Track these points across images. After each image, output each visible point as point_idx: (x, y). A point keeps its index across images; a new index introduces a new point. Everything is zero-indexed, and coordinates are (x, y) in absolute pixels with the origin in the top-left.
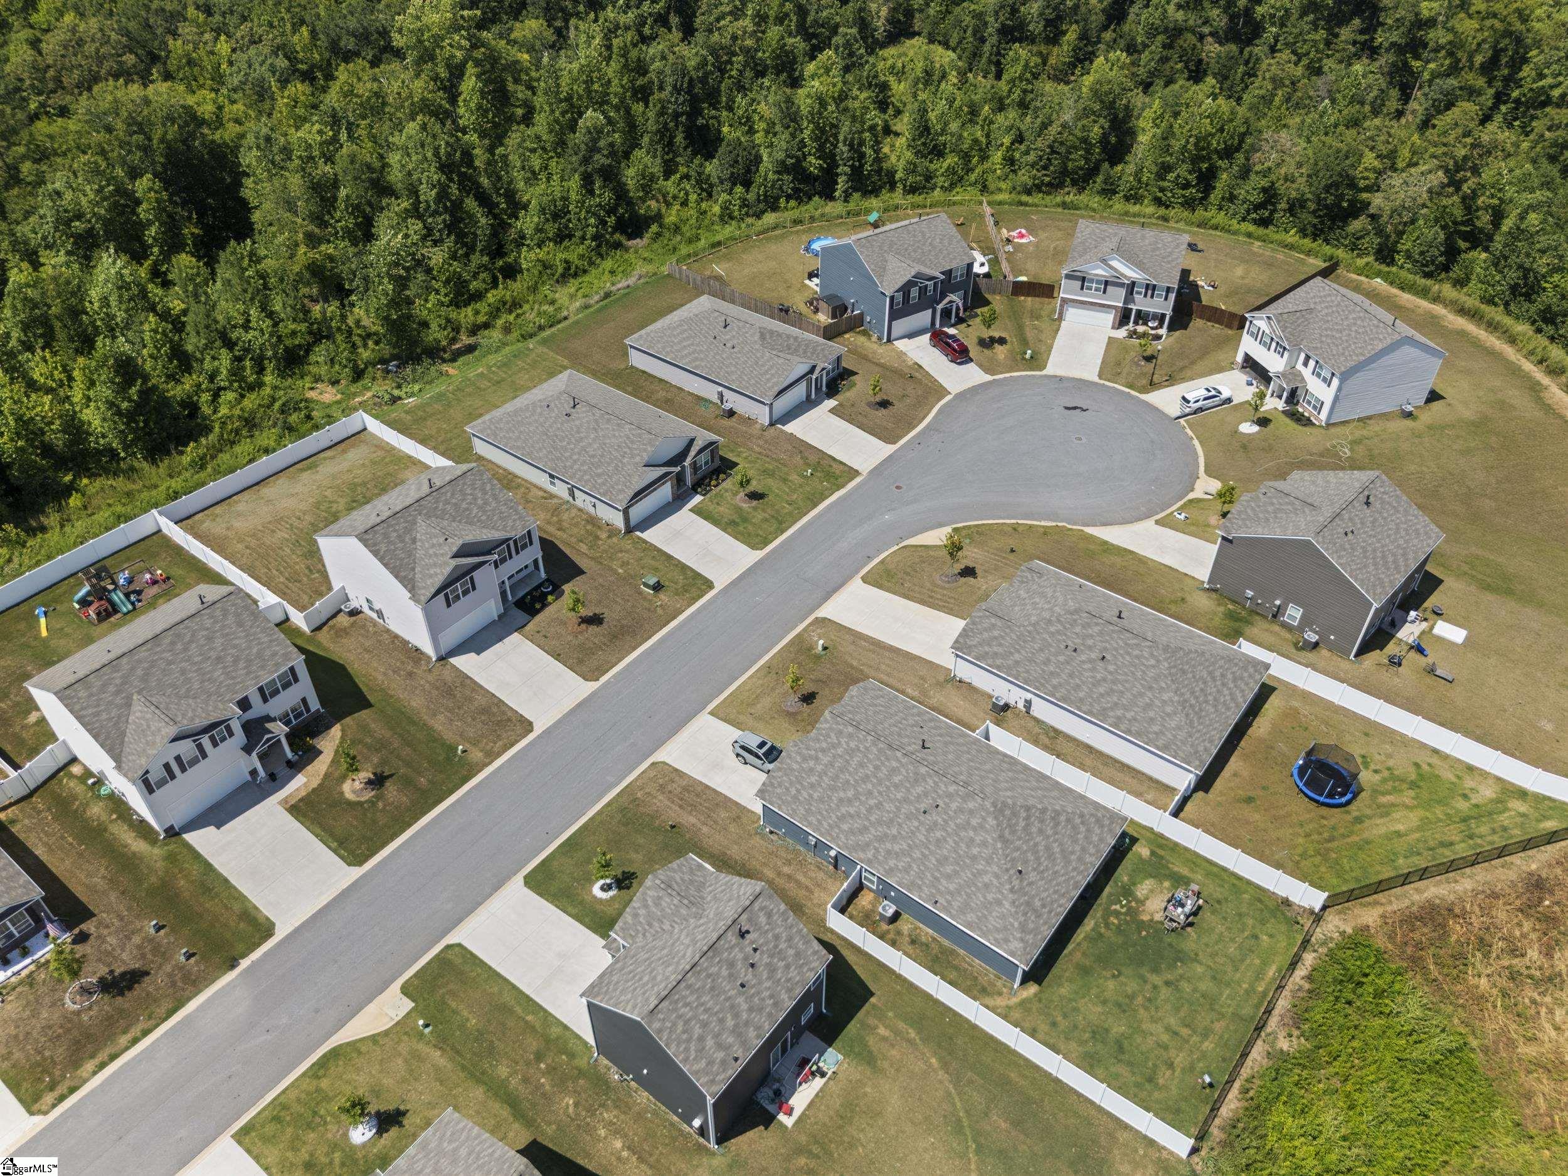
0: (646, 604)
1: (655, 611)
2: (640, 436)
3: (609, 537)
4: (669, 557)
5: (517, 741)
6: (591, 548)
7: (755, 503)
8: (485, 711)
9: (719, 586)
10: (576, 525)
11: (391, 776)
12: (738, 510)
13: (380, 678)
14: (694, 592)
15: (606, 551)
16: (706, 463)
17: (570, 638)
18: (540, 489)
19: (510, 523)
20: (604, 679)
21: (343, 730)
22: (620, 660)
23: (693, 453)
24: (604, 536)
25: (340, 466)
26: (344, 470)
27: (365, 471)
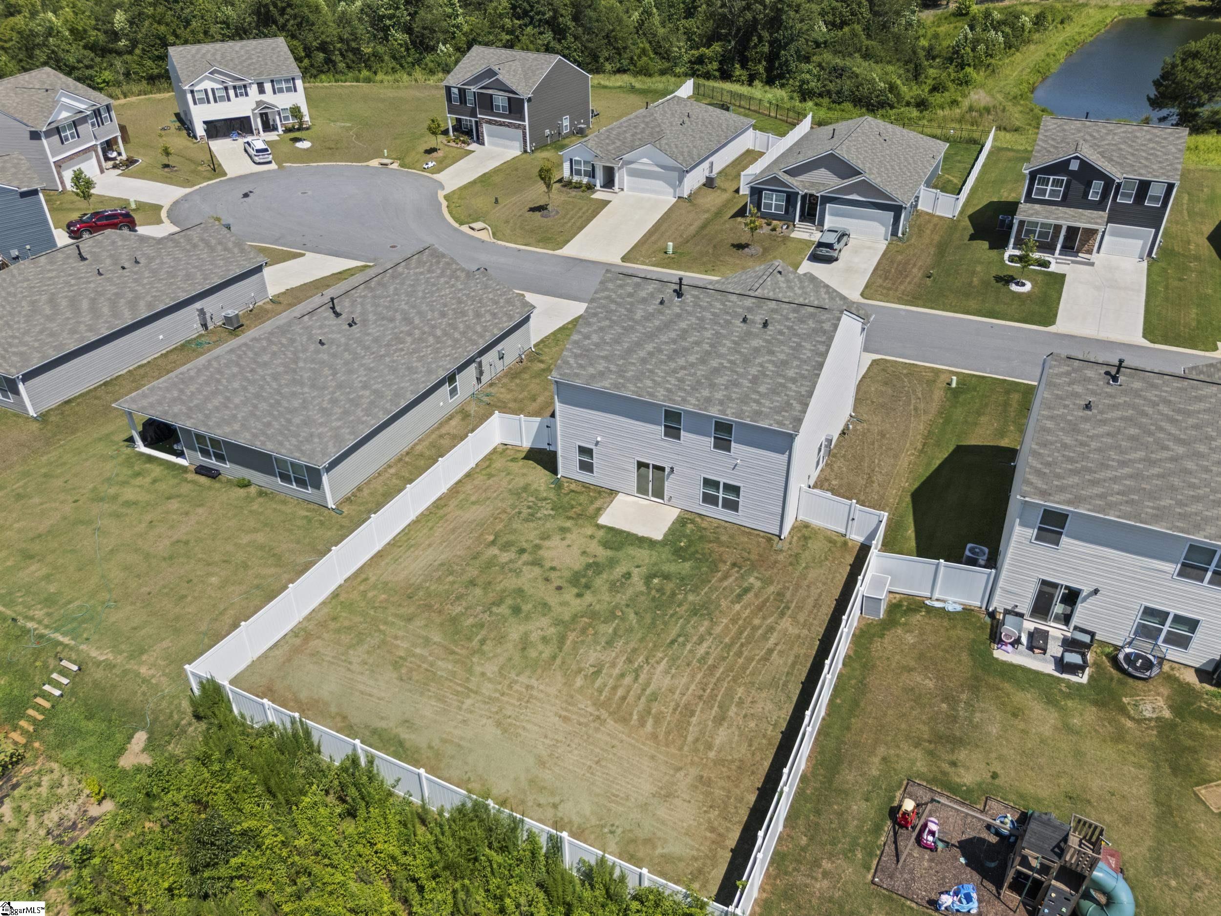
25: (375, 691)
26: (395, 675)
27: (396, 638)
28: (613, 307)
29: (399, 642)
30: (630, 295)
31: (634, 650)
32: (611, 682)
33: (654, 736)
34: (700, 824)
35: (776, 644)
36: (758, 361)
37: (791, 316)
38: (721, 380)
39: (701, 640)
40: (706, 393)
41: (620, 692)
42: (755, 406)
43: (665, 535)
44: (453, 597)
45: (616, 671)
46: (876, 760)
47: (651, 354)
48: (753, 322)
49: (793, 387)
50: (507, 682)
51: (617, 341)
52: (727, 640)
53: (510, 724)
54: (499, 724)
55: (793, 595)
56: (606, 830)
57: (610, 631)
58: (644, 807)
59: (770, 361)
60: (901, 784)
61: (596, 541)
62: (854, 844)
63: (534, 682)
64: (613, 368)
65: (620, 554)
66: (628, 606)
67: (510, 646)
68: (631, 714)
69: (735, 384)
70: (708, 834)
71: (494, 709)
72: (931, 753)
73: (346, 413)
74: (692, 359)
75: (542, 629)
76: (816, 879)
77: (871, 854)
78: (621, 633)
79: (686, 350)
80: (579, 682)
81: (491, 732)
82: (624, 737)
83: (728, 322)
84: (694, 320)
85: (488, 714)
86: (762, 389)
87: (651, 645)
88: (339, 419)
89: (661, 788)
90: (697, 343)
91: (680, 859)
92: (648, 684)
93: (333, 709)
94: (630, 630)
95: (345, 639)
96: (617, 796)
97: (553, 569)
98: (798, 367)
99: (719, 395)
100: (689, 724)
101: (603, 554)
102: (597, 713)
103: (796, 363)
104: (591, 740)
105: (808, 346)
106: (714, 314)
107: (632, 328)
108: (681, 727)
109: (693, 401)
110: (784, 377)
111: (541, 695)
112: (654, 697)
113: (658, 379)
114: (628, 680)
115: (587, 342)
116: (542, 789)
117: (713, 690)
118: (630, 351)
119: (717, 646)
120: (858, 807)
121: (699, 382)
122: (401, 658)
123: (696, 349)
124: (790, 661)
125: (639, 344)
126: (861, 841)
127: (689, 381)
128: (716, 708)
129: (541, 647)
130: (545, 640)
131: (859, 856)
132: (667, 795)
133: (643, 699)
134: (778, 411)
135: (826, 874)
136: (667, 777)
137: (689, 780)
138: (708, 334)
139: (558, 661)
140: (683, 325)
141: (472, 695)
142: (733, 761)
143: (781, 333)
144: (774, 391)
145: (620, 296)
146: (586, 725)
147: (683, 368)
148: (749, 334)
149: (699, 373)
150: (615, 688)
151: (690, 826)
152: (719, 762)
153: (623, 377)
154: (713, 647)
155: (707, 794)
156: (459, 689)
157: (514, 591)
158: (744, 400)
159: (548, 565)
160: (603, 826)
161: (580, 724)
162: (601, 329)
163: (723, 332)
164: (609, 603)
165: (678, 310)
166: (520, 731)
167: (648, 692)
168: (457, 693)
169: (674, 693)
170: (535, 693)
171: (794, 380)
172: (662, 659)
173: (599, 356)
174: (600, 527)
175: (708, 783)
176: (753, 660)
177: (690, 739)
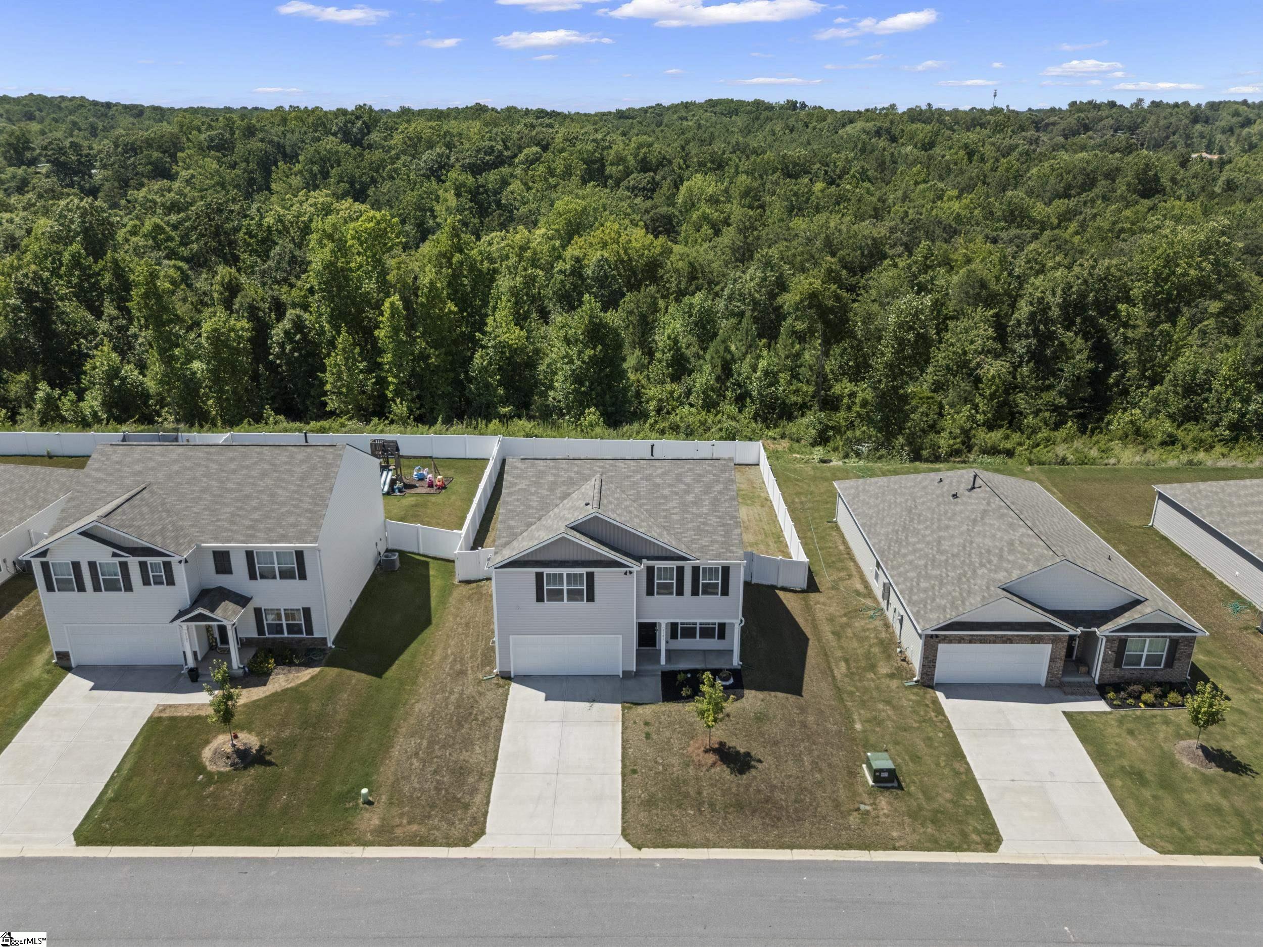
0: (842, 794)
1: (845, 815)
2: (1030, 547)
3: (891, 676)
4: (958, 754)
5: (434, 843)
6: (850, 675)
7: (1213, 770)
8: (460, 772)
9: (1005, 855)
10: (861, 640)
11: (270, 764)
12: (1168, 761)
13: (437, 658)
14: (950, 832)
15: (866, 690)
16: (1153, 660)
17: (675, 760)
19: (705, 542)
20: (648, 853)
21: (315, 678)
22: (707, 844)
23: (1123, 620)
24: (884, 669)
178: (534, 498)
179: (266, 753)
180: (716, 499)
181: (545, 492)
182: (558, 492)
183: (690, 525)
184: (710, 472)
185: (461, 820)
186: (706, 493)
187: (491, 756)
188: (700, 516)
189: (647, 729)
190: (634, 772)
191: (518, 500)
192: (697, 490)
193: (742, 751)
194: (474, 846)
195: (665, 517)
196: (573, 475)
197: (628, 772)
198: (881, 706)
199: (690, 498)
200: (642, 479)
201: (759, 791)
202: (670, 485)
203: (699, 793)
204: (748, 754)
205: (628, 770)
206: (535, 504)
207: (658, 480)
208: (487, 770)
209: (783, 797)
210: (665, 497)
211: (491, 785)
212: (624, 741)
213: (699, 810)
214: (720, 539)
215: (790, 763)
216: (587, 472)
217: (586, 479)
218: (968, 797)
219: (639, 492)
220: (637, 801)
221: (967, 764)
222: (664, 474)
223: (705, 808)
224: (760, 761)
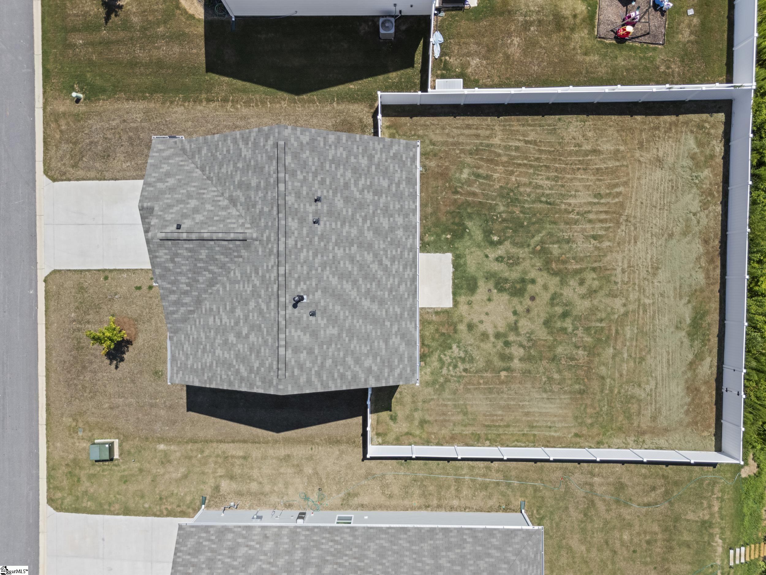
3: (217, 488)
8: (106, 156)
9: (46, 509)
11: (107, 18)
13: (245, 111)
18: (362, 506)
21: (192, 17)
24: (225, 485)
25: (664, 360)
26: (649, 357)
27: (621, 375)
28: (329, 362)
29: (624, 372)
30: (310, 351)
31: (567, 223)
32: (598, 225)
33: (626, 184)
34: (669, 137)
35: (519, 140)
36: (358, 195)
37: (300, 177)
38: (385, 223)
39: (538, 187)
40: (400, 233)
41: (603, 216)
42: (403, 185)
43: (444, 252)
44: (573, 363)
45: (588, 226)
46: (587, 59)
47: (373, 300)
48: (316, 212)
49: (377, 157)
50: (625, 287)
51: (367, 339)
52: (531, 171)
53: (652, 268)
54: (654, 275)
55: (467, 144)
56: (697, 181)
57: (556, 246)
58: (672, 169)
59: (356, 184)
60: (601, 42)
61: (473, 298)
62: (645, 58)
63: (619, 270)
64: (395, 328)
65: (480, 275)
66: (529, 246)
67: (596, 302)
68: (616, 203)
69: (386, 209)
70: (673, 131)
71: (646, 282)
72: (572, 30)
73: (478, 557)
74: (369, 258)
75: (574, 289)
76: (673, 71)
77: (647, 48)
78: (555, 239)
79: (361, 267)
80: (606, 244)
81: (662, 275)
82: (633, 200)
83: (322, 237)
84: (327, 272)
85: (651, 284)
86: (385, 183)
87: (557, 215)
88: (489, 555)
89: (656, 166)
90: (352, 259)
91: (696, 138)
92: (590, 203)
93: (689, 374)
94: (550, 234)
95: (634, 408)
96: (673, 187)
97: (515, 313)
98: (356, 157)
99: (400, 220)
100: (606, 168)
101: (483, 287)
102: (624, 223)
103: (353, 160)
104: (643, 217)
105: (332, 153)
106: (315, 255)
107: (349, 331)
108: (613, 172)
109: (410, 241)
110: (369, 167)
111: (626, 262)
112: (598, 195)
113: (396, 280)
114: (591, 216)
115: (375, 368)
116: (687, 226)
117: (576, 164)
118: (375, 321)
119: (538, 175)
120: (621, 62)
121: (391, 243)
122: (635, 362)
123: (358, 258)
124: (529, 128)
125: (365, 316)
126: (641, 55)
127: (393, 252)
128: (589, 158)
129: (588, 282)
130: (582, 282)
131: (651, 54)
132: (659, 162)
133: (603, 201)
134: (403, 164)
135: (668, 67)
136: (648, 166)
137: (644, 154)
138: (339, 253)
139: (596, 265)
140: (334, 281)
141: (642, 302)
142: (621, 136)
143: (323, 182)
144: (385, 173)
145: (314, 362)
146: (635, 225)
147: (380, 263)
148: (330, 213)
149: (382, 246)
150: (601, 221)
151: (673, 142)
152: (625, 142)
153: (402, 314)
154: (540, 177)
155: (648, 141)
156: (641, 312)
157: (548, 327)
158: (399, 196)
159: (513, 318)
160: (695, 184)
161: (636, 228)
162: (357, 361)
163: (334, 238)
164: (531, 258)
165: (318, 294)
166: (654, 260)
167: (596, 200)
168: (645, 311)
169: (590, 186)
170: (626, 266)
171: (371, 158)
172: (565, 204)
173: (386, 349)
174: (456, 303)
175: (641, 143)
176: (539, 149)
177: (617, 164)
178: (231, 168)
179: (116, 12)
180: (230, 366)
181: (237, 179)
182: (239, 194)
183: (203, 335)
184: (262, 364)
185: (64, 164)
186: (237, 356)
187: (118, 175)
188: (212, 346)
189: (145, 288)
190: (106, 278)
191: (228, 151)
192: (240, 346)
193: (125, 356)
194: (45, 176)
195: (211, 310)
196: (259, 207)
197: (106, 274)
198: (182, 470)
199: (232, 338)
200: (254, 286)
201: (91, 363)
202: (246, 317)
203: (88, 322)
204: (122, 360)
205: (107, 273)
206: (224, 170)
207: (252, 304)
208: (107, 174)
209: (87, 379)
210: (233, 310)
211: (93, 179)
212: (134, 271)
213: (74, 321)
214: (190, 362)
215: (117, 389)
216: (262, 223)
217: (254, 222)
218: (89, 503)
219: (238, 282)
220: (82, 280)
221: (118, 514)
222: (261, 312)
223: (75, 325)
224: (117, 367)
